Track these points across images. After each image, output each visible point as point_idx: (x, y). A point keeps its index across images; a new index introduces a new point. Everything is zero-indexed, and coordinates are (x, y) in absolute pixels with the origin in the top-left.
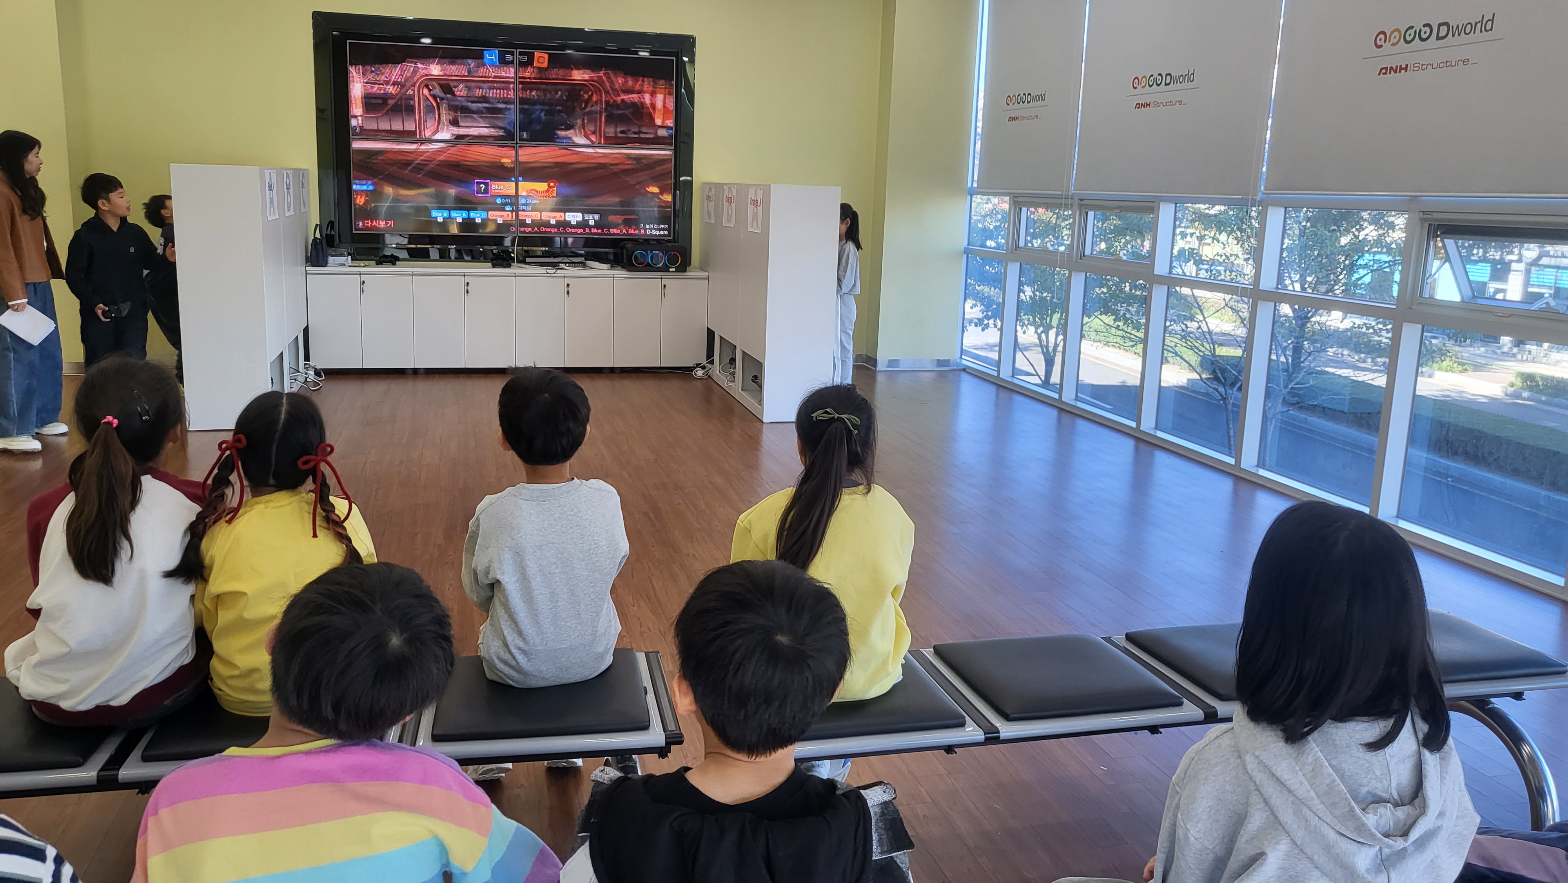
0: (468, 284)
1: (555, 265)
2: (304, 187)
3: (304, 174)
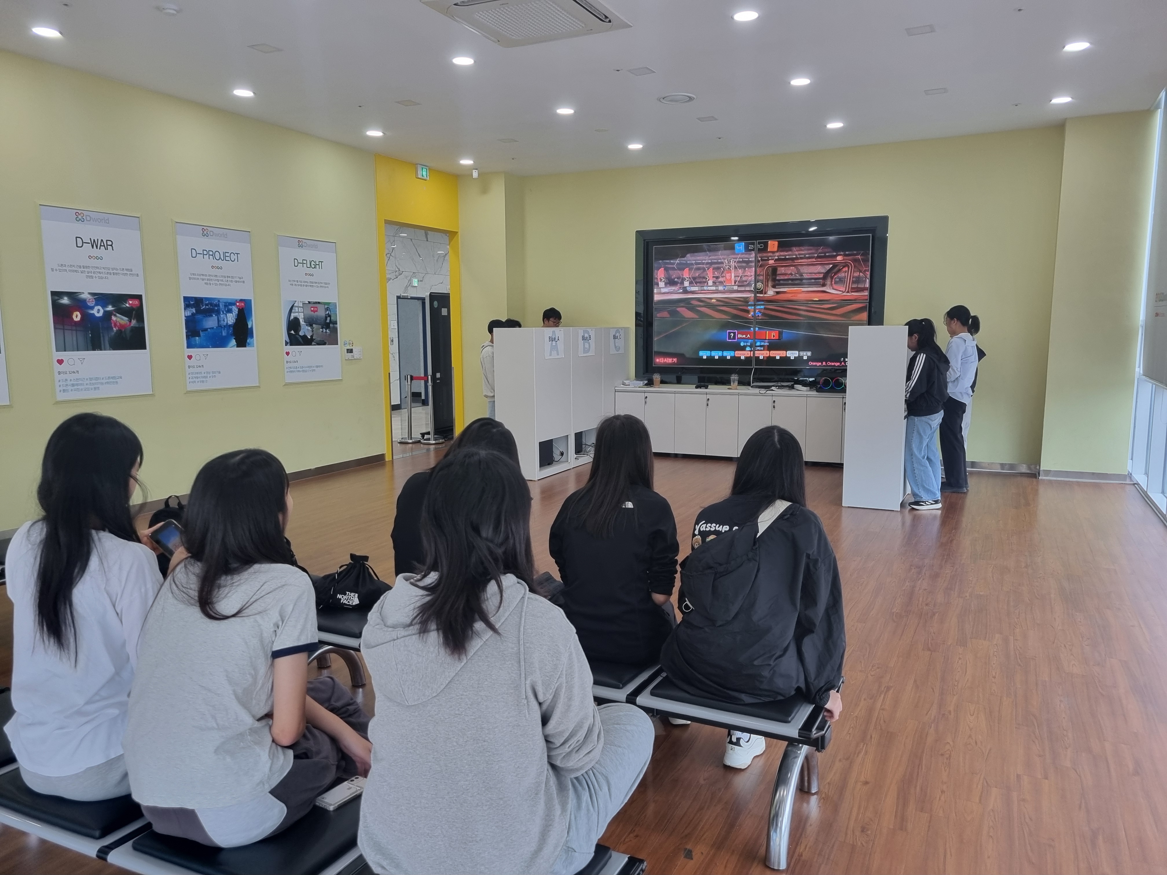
0: (708, 399)
1: (768, 388)
2: (619, 338)
3: (620, 330)
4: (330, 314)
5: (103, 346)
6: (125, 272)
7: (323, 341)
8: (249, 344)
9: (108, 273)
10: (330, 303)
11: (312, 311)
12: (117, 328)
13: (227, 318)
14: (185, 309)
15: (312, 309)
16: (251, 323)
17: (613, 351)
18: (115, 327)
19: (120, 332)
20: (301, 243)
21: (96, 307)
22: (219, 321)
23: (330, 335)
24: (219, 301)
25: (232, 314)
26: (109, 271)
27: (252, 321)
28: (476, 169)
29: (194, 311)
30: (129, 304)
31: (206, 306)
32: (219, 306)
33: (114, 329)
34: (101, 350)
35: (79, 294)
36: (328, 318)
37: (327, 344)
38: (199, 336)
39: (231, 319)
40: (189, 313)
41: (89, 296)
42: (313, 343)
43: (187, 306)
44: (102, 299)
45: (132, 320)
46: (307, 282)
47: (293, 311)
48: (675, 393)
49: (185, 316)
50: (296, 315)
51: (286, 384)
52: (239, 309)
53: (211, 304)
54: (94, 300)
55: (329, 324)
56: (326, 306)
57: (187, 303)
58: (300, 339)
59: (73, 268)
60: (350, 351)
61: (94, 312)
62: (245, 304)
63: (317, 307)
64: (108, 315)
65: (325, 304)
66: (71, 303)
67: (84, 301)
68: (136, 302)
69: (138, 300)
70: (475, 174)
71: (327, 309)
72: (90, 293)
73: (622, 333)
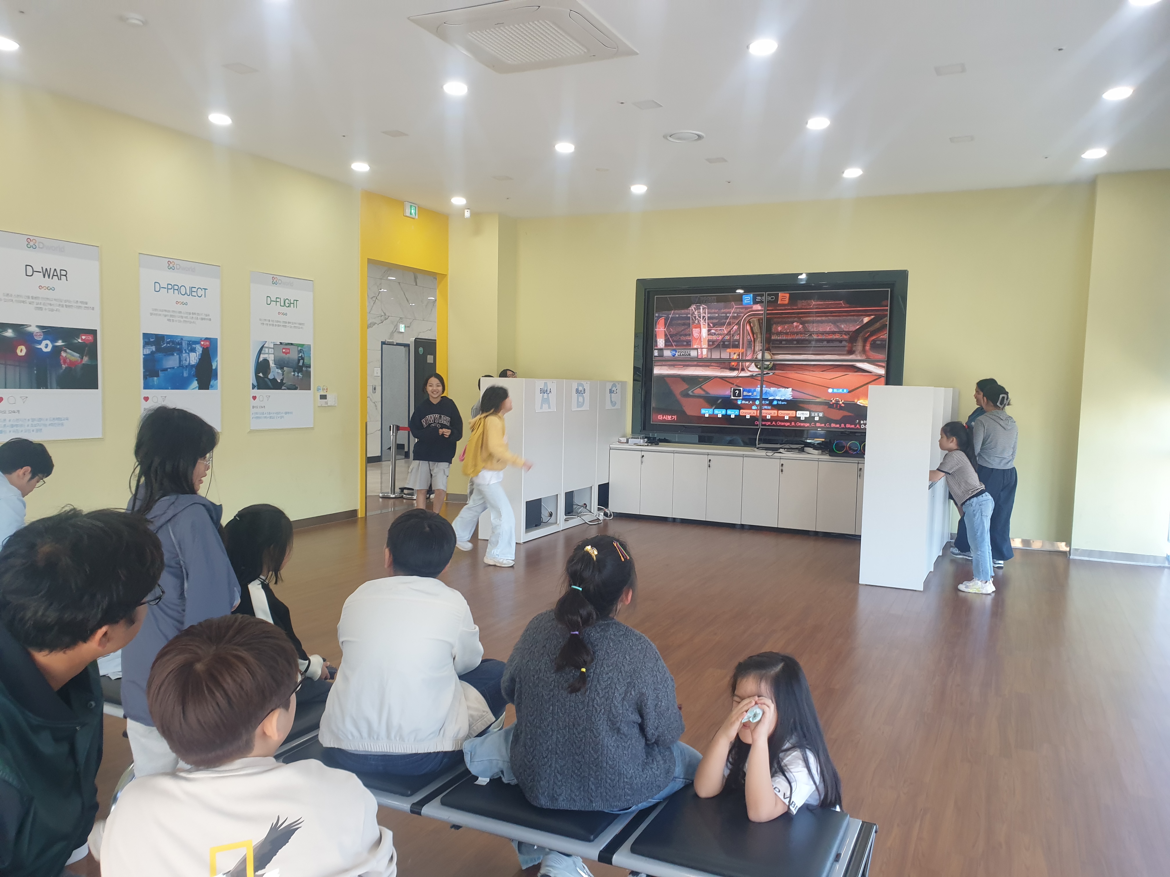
0: (711, 460)
2: (615, 392)
3: (617, 384)
4: (303, 356)
5: (49, 384)
6: (80, 305)
7: (295, 385)
8: (212, 387)
9: (59, 305)
10: (304, 345)
11: (283, 352)
12: (67, 366)
13: (189, 358)
14: (144, 347)
15: (284, 350)
16: (216, 363)
17: (608, 406)
18: (64, 365)
19: (69, 369)
20: (275, 281)
21: (43, 342)
22: (180, 361)
23: (302, 379)
24: (182, 339)
25: (195, 354)
26: (61, 303)
27: (217, 361)
28: (468, 209)
29: (154, 349)
30: (82, 339)
31: (167, 344)
32: (182, 344)
33: (63, 366)
34: (47, 388)
35: (26, 326)
36: (301, 361)
37: (298, 389)
38: (158, 376)
39: (194, 358)
40: (148, 352)
41: (37, 330)
42: (283, 388)
43: (146, 344)
44: (51, 333)
45: (84, 357)
46: (280, 322)
47: (262, 352)
48: (673, 452)
49: (144, 355)
50: (266, 356)
51: (252, 431)
52: (203, 348)
53: (173, 342)
54: (42, 334)
55: (302, 367)
56: (299, 348)
57: (146, 340)
58: (270, 384)
59: (21, 299)
60: (323, 397)
61: (42, 346)
62: (210, 343)
63: (289, 349)
64: (56, 350)
65: (298, 345)
66: (16, 336)
67: (31, 334)
68: (90, 338)
69: (92, 335)
70: (467, 214)
71: (300, 351)
72: (38, 327)
73: (619, 387)
